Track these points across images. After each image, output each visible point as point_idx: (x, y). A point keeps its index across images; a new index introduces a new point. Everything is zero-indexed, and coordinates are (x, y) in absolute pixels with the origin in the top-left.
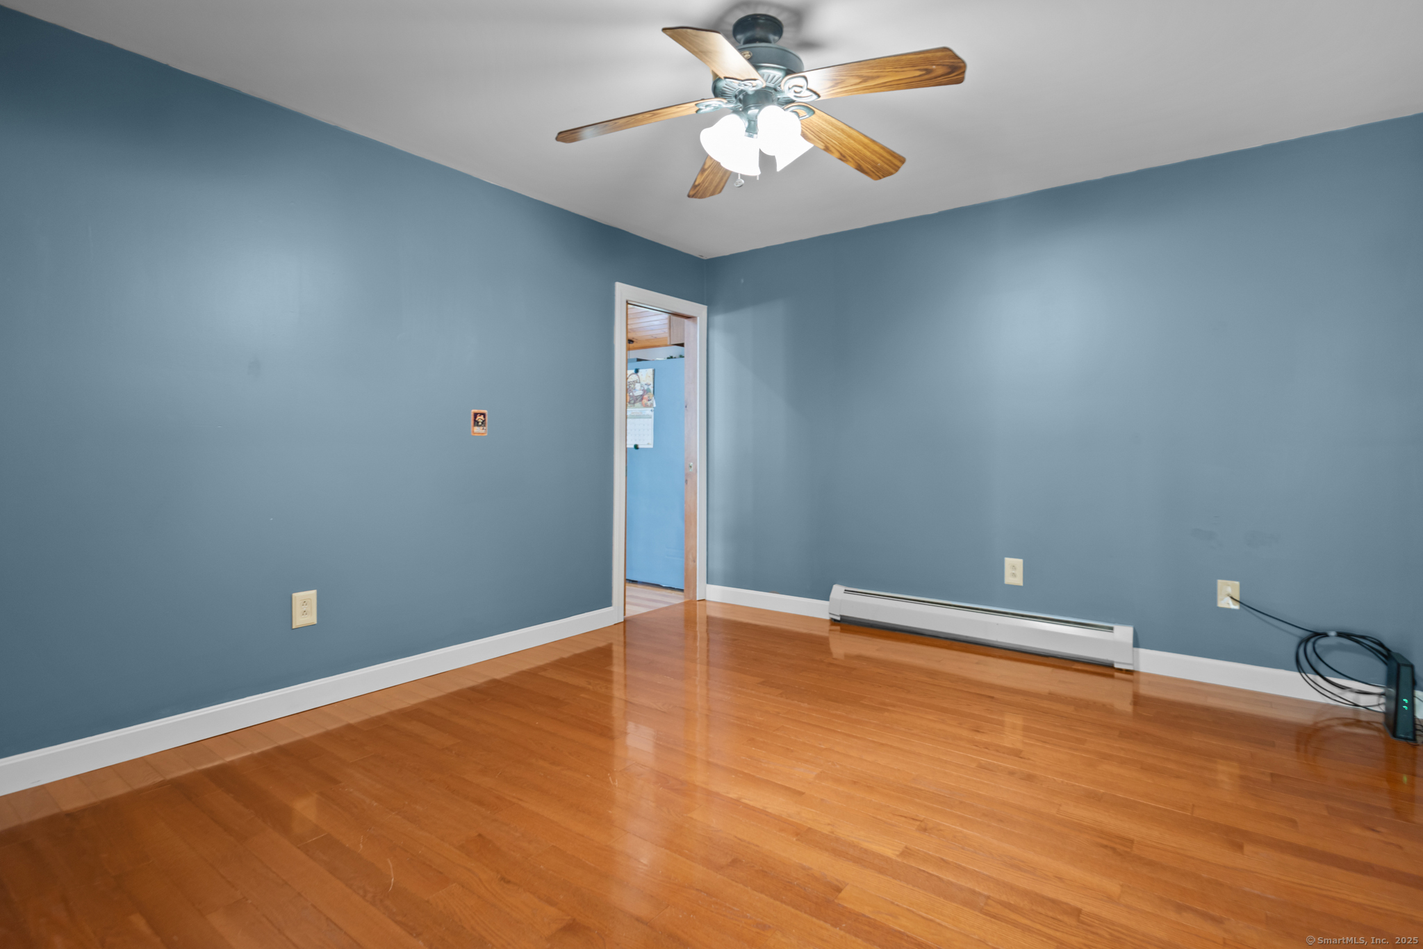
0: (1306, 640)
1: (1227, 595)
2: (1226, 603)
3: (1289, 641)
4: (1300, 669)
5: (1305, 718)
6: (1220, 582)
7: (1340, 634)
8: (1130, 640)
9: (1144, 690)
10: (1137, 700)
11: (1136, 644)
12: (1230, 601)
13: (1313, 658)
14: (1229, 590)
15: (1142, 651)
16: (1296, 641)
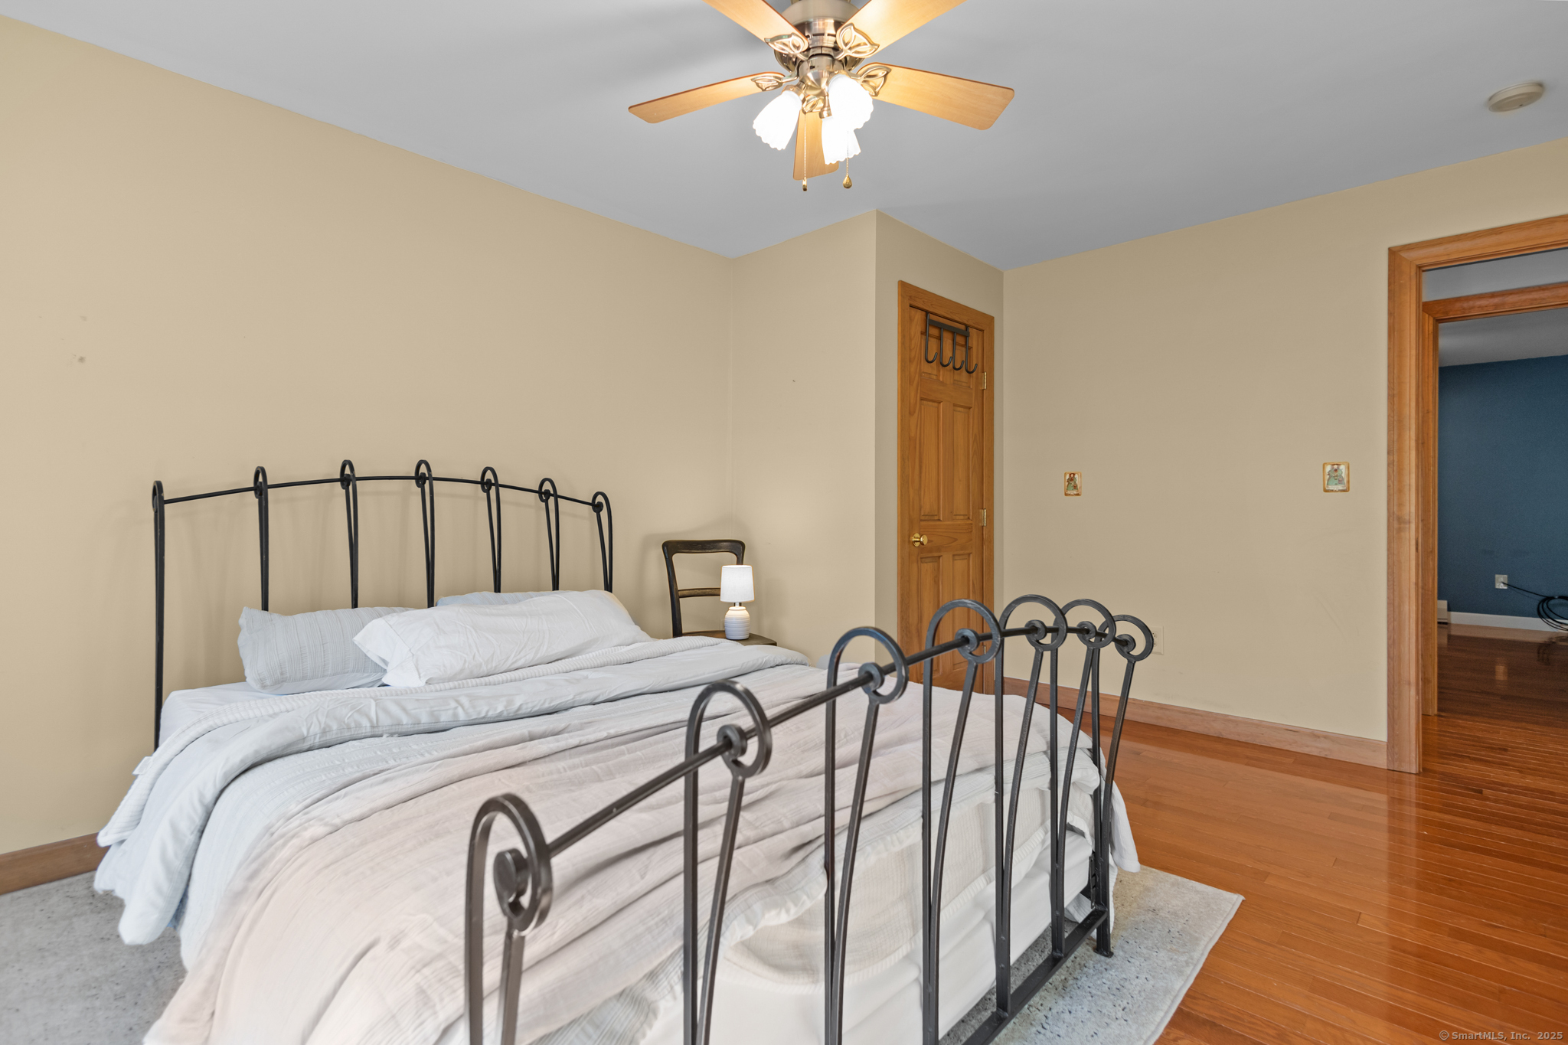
0: (1543, 601)
1: (1501, 582)
2: (1500, 586)
3: (1534, 601)
4: (1541, 617)
5: (1539, 639)
6: (1497, 576)
7: (1561, 597)
8: (1446, 607)
9: (1454, 632)
10: (1450, 637)
11: (1450, 609)
12: (1502, 584)
13: (1547, 611)
14: (1502, 580)
15: (1452, 613)
16: (1536, 603)
